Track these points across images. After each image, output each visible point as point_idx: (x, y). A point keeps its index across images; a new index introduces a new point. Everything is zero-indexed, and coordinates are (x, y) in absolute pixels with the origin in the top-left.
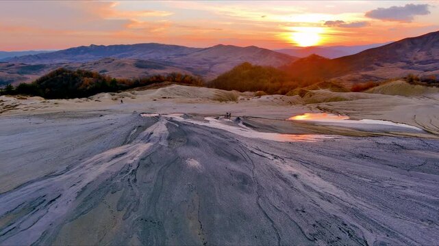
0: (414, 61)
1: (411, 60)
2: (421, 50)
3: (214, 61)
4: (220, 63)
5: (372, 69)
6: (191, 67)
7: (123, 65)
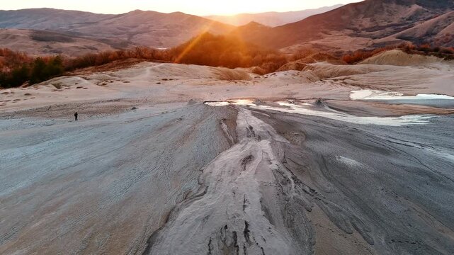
0: (360, 28)
1: (357, 26)
2: (365, 17)
3: (134, 30)
4: (141, 33)
5: (320, 37)
6: (104, 38)
7: (14, 38)
